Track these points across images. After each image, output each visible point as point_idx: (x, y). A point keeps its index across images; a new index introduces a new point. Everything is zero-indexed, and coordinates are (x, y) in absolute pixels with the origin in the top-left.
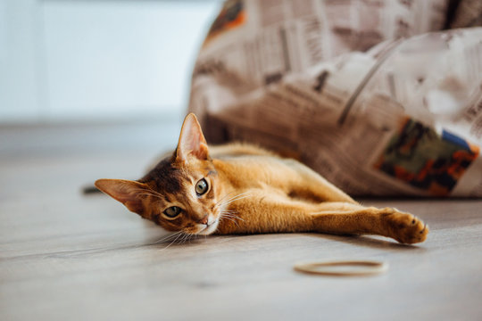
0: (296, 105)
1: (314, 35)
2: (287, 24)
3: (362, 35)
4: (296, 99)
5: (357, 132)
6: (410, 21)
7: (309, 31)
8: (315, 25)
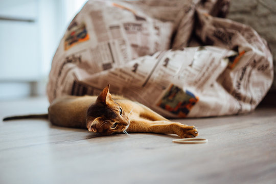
0: (124, 78)
1: (123, 47)
2: (111, 41)
3: (142, 48)
4: (124, 75)
5: (150, 90)
6: (159, 42)
7: (121, 45)
8: (124, 42)
